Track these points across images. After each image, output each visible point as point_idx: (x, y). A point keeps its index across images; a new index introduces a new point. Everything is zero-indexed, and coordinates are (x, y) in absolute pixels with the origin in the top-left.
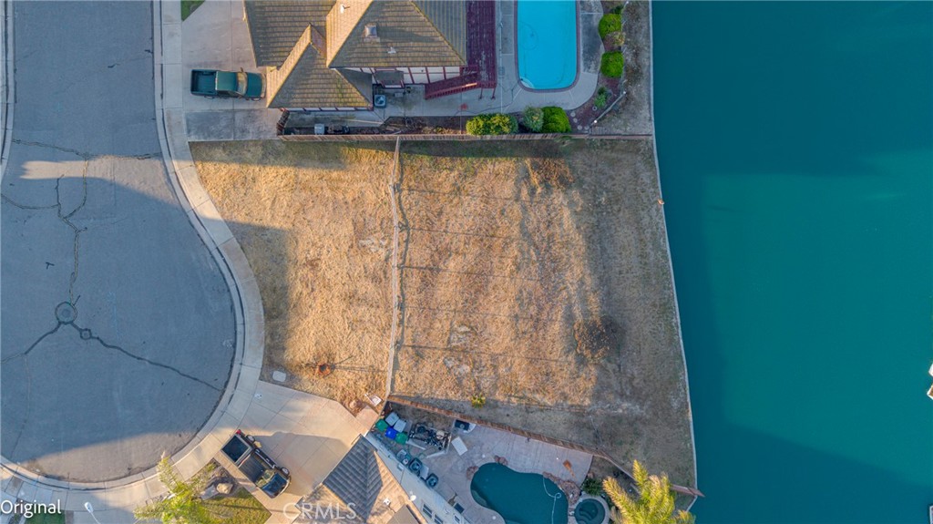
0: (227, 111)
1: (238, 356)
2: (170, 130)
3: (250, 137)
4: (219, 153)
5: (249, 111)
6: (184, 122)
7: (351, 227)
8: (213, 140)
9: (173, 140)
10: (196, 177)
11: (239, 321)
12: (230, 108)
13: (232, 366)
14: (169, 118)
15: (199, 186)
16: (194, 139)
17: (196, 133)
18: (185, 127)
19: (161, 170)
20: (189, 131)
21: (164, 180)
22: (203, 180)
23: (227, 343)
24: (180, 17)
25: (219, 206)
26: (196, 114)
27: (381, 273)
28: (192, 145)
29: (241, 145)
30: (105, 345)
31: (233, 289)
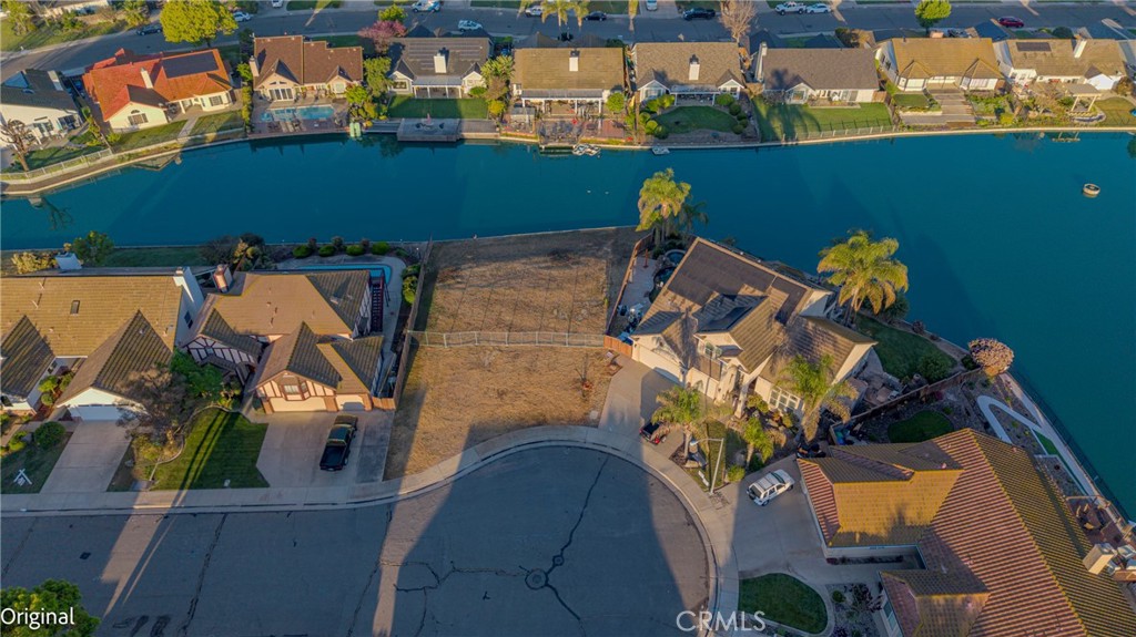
0: (361, 452)
1: (578, 445)
2: (368, 496)
3: (388, 435)
4: (398, 458)
5: (365, 434)
6: (363, 485)
7: (474, 371)
8: (384, 462)
9: (378, 494)
10: (416, 476)
11: (548, 444)
12: (358, 449)
13: (587, 448)
14: (357, 497)
15: (426, 473)
16: (380, 477)
17: (376, 475)
18: (368, 484)
19: (404, 503)
20: (373, 481)
21: (414, 500)
22: (419, 470)
23: (566, 452)
24: (265, 489)
25: (445, 457)
26: (359, 474)
27: (512, 354)
28: (386, 478)
29: (393, 441)
30: (569, 543)
31: (519, 449)
